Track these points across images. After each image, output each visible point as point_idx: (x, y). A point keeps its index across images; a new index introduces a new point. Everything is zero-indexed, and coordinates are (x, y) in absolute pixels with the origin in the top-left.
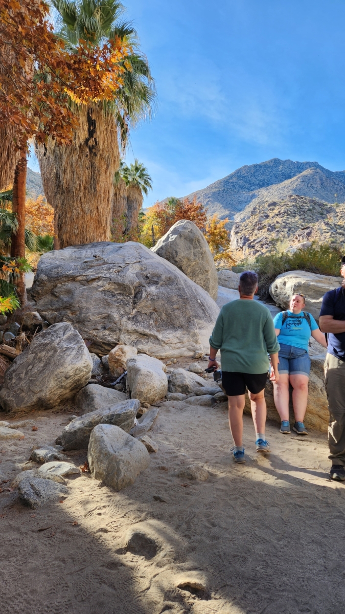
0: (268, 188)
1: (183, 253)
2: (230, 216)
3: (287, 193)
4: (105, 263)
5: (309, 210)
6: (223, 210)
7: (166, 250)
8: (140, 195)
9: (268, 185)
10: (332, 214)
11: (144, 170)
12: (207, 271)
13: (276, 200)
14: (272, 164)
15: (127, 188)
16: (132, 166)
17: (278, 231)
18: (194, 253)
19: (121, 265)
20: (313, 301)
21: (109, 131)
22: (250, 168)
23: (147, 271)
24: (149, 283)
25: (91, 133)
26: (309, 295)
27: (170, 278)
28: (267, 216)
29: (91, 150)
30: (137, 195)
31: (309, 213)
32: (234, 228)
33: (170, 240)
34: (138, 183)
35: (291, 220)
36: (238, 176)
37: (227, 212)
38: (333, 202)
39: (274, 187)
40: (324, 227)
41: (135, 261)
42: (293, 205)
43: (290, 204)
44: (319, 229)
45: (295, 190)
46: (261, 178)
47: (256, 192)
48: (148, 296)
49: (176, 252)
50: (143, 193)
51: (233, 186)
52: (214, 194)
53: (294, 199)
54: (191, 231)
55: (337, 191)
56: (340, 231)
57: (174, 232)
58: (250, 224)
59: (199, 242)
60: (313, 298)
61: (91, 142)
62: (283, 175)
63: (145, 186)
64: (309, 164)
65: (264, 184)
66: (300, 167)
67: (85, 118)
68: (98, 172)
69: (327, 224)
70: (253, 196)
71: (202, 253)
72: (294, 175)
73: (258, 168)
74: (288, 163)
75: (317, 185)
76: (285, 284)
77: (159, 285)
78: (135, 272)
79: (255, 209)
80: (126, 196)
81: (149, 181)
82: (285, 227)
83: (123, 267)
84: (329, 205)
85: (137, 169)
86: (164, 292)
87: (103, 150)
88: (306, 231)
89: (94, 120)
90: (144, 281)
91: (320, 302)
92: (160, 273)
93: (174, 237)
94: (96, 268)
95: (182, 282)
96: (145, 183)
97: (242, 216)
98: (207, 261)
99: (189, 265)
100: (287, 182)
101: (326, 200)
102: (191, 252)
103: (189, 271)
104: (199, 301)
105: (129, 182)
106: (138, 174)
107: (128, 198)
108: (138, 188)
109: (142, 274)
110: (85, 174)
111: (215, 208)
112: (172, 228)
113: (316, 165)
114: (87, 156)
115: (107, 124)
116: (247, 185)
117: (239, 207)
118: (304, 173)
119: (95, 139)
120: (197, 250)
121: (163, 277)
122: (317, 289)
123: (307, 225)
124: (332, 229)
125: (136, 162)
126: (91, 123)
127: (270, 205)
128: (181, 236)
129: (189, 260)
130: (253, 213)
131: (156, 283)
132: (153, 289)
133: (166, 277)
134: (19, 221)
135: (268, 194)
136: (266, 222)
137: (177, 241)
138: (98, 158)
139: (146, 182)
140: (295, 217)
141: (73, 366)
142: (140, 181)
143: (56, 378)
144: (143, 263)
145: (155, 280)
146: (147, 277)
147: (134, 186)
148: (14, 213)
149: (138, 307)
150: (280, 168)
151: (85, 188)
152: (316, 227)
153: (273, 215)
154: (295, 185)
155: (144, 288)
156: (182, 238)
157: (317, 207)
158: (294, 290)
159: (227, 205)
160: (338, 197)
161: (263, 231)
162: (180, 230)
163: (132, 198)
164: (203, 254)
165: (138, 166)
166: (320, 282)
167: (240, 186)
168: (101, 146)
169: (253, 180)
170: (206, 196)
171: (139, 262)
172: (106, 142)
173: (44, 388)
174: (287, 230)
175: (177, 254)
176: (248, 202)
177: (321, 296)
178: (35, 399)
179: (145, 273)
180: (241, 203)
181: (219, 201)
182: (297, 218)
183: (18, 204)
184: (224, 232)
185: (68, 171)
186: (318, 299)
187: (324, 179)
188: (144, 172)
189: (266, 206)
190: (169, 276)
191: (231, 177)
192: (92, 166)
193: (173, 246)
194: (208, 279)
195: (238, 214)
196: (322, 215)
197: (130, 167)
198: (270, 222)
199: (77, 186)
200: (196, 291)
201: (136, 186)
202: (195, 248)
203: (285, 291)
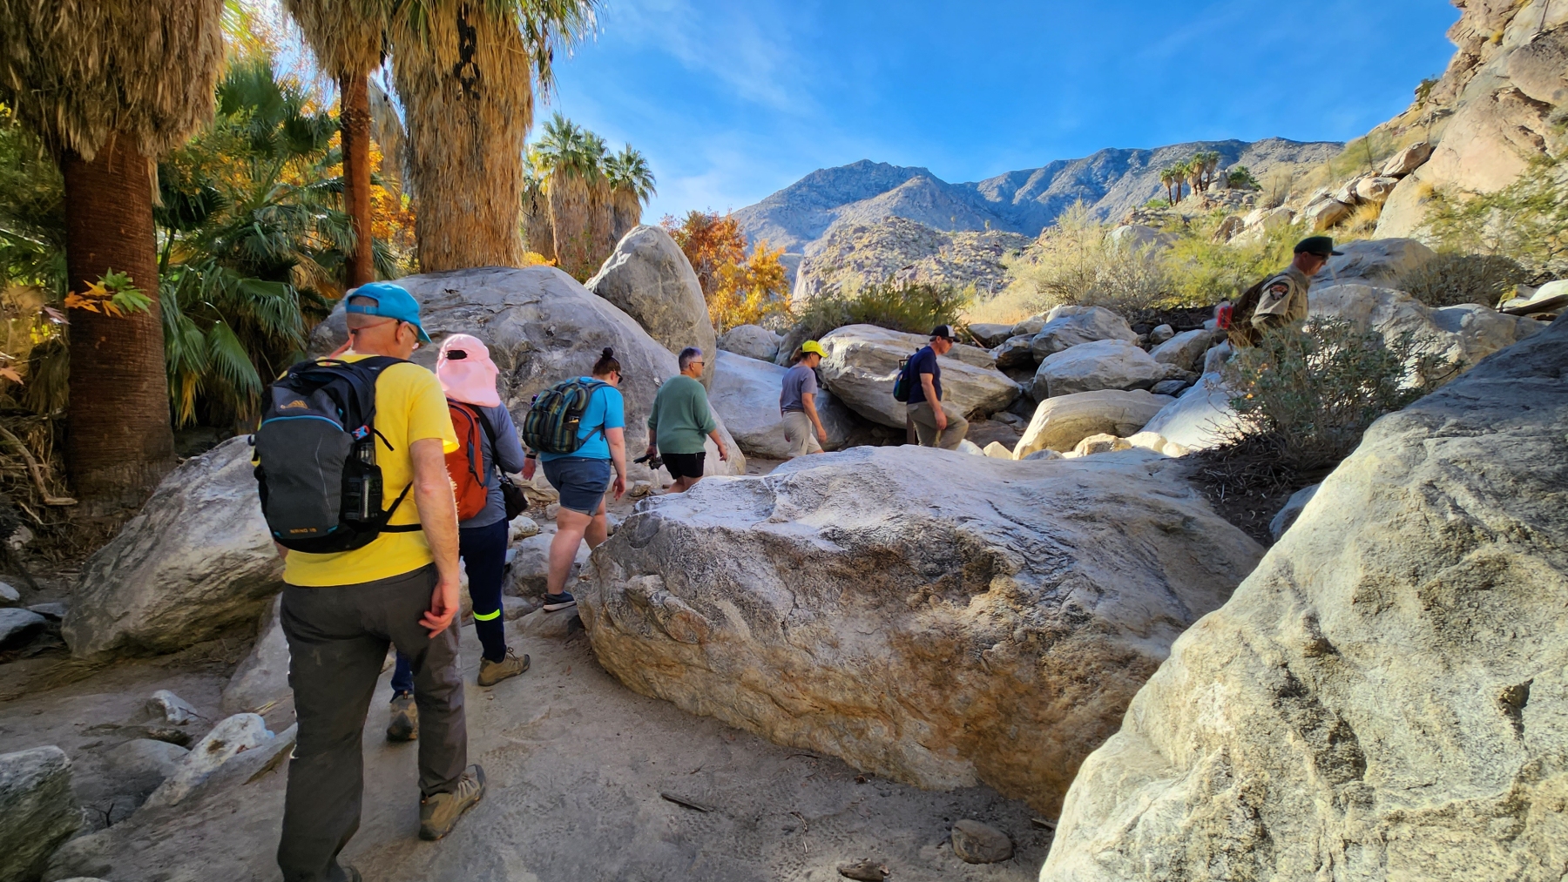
0: (855, 204)
1: (641, 289)
2: (796, 248)
3: (881, 214)
4: (462, 304)
5: (914, 241)
6: (786, 237)
7: (612, 283)
8: (636, 203)
9: (855, 200)
10: (946, 247)
11: (641, 162)
12: (690, 324)
13: (866, 223)
14: (860, 168)
15: (613, 191)
16: (621, 153)
17: (869, 272)
18: (663, 288)
19: (493, 308)
20: (878, 379)
21: (504, 53)
22: (827, 173)
23: (550, 321)
24: (552, 344)
25: (467, 53)
26: (871, 368)
27: (598, 336)
28: (852, 248)
29: (467, 86)
30: (629, 204)
31: (913, 244)
32: (801, 265)
33: (619, 263)
34: (632, 184)
35: (888, 255)
36: (809, 186)
37: (793, 242)
38: (949, 229)
39: (864, 204)
40: (934, 266)
41: (528, 300)
42: (891, 233)
43: (885, 229)
44: (927, 269)
45: (895, 210)
46: (844, 189)
47: (837, 211)
48: (543, 371)
49: (629, 287)
50: (642, 201)
51: (803, 201)
52: (773, 212)
53: (893, 223)
54: (656, 247)
55: (955, 213)
56: (957, 273)
57: (625, 249)
58: (826, 260)
59: (672, 268)
60: (878, 373)
61: (467, 71)
62: (877, 185)
63: (645, 189)
64: (915, 171)
65: (849, 199)
66: (901, 175)
67: (453, 24)
68: (485, 131)
69: (939, 262)
70: (833, 217)
71: (679, 289)
72: (893, 187)
73: (839, 173)
74: (884, 168)
75: (927, 203)
76: (831, 347)
77: (571, 349)
78: (523, 322)
79: (833, 236)
80: (612, 205)
81: (651, 181)
82: (878, 266)
83: (496, 311)
84: (943, 233)
85: (630, 160)
86: (582, 362)
87: (494, 91)
88: (909, 272)
89: (472, 28)
90: (541, 341)
91: (890, 382)
92: (577, 325)
93: (626, 256)
94: (439, 313)
95: (626, 344)
96: (644, 184)
97: (816, 248)
98: (691, 304)
99: (656, 312)
100: (883, 197)
101: (940, 227)
102: (657, 287)
103: (656, 323)
104: (657, 380)
105: (616, 181)
106: (632, 168)
107: (616, 208)
108: (632, 191)
109: (540, 326)
110: (459, 137)
111: (774, 234)
112: (622, 242)
113: (924, 172)
114: (458, 98)
115: (501, 38)
116: (823, 200)
117: (812, 234)
118: (908, 184)
119: (475, 66)
120: (668, 282)
121: (584, 334)
122: (885, 357)
123: (908, 262)
124: (946, 269)
125: (628, 148)
126: (466, 33)
127: (856, 231)
128: (637, 255)
129: (655, 301)
130: (831, 242)
131: (567, 344)
132: (557, 357)
133: (590, 334)
134: (356, 229)
135: (854, 214)
136: (849, 257)
137: (631, 264)
138: (484, 102)
139: (645, 182)
140: (892, 249)
141: (207, 551)
142: (635, 180)
143: (162, 583)
144: (544, 304)
145: (566, 338)
146: (549, 333)
147: (626, 189)
148: (347, 217)
149: (521, 393)
150: (873, 174)
151: (461, 163)
152: (923, 266)
153: (861, 246)
154: (894, 202)
155: (536, 354)
156: (641, 260)
157: (925, 236)
158: (846, 359)
159: (793, 230)
160: (956, 222)
161: (846, 270)
162: (637, 244)
163: (623, 209)
164: (682, 290)
165: (631, 154)
166: (892, 343)
167: (812, 202)
168: (487, 79)
169: (832, 192)
170: (760, 215)
171: (537, 302)
172: (498, 72)
173: (130, 608)
174: (880, 269)
175: (630, 291)
176: (824, 226)
177: (893, 368)
178: (112, 634)
179: (544, 324)
180: (813, 227)
181: (781, 224)
182: (897, 251)
183: (355, 200)
184: (778, 268)
185: (425, 128)
186: (887, 375)
187: (937, 194)
188: (641, 166)
189: (850, 232)
190: (596, 330)
191: (799, 186)
192: (473, 119)
193: (622, 275)
194: (694, 339)
195: (810, 244)
196: (933, 249)
197: (617, 157)
198: (857, 256)
199: (444, 159)
200: (654, 360)
201: (629, 188)
202: (665, 278)
203: (831, 361)
